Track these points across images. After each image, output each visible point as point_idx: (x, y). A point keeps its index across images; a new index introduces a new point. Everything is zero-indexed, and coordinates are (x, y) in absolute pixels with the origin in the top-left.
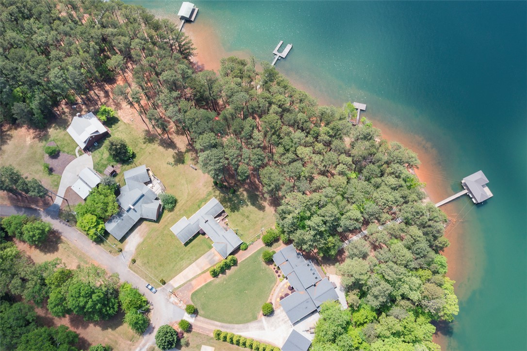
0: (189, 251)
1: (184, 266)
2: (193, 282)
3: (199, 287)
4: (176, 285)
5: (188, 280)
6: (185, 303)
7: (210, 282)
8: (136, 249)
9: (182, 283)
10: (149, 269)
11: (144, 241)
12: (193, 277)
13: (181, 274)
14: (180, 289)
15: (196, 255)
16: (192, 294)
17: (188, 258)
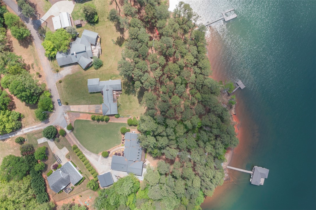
0: (90, 97)
1: (82, 103)
2: (81, 115)
3: (82, 119)
4: (72, 110)
5: (80, 111)
6: (70, 122)
7: (89, 121)
8: (65, 76)
9: (76, 111)
10: (65, 92)
11: (72, 75)
12: (82, 111)
13: (78, 106)
14: (73, 113)
15: (92, 102)
16: (76, 120)
17: (87, 101)
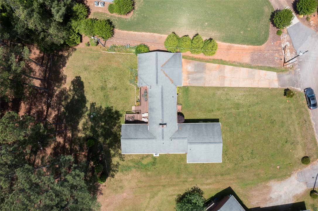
0: (218, 109)
1: (243, 93)
2: (247, 59)
3: (245, 46)
4: (273, 75)
5: (250, 69)
6: (280, 40)
7: (224, 41)
8: (290, 176)
9: (263, 72)
10: (292, 130)
11: (270, 179)
12: (242, 69)
13: (255, 85)
14: (272, 66)
15: (214, 94)
16: (261, 44)
17: (228, 100)
